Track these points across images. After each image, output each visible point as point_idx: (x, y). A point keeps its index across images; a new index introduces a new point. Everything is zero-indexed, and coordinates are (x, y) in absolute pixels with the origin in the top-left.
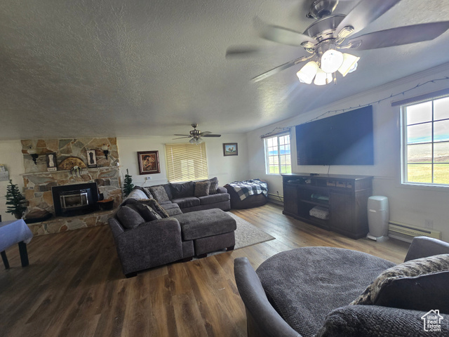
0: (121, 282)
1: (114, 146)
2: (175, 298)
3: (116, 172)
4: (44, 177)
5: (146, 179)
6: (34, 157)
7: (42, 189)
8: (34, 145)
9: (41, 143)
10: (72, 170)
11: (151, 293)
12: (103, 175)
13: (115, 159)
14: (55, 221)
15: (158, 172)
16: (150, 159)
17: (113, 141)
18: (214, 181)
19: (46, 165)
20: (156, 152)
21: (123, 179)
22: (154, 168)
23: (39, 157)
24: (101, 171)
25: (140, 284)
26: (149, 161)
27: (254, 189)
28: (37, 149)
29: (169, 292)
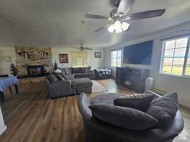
0: (49, 101)
1: (50, 51)
2: (66, 107)
3: (51, 61)
4: (23, 62)
5: (63, 65)
6: (20, 54)
7: (23, 66)
8: (20, 49)
9: (22, 48)
10: (34, 60)
11: (58, 105)
12: (46, 63)
13: (51, 56)
14: (28, 78)
15: (68, 63)
16: (65, 57)
17: (50, 49)
18: (89, 68)
19: (24, 57)
20: (67, 54)
21: (54, 64)
22: (66, 61)
23: (22, 54)
24: (45, 61)
25: (55, 102)
26: (64, 58)
27: (105, 72)
28: (21, 51)
29: (65, 105)
